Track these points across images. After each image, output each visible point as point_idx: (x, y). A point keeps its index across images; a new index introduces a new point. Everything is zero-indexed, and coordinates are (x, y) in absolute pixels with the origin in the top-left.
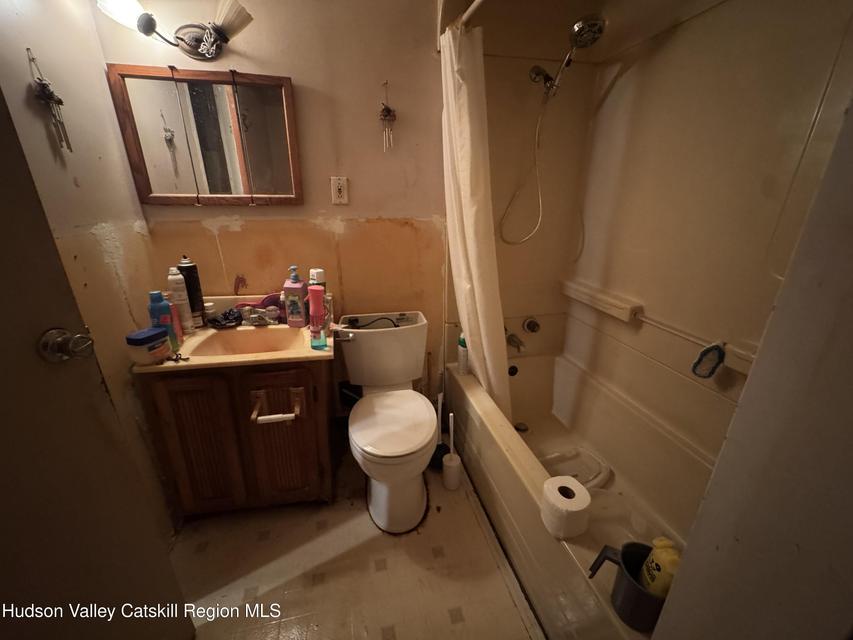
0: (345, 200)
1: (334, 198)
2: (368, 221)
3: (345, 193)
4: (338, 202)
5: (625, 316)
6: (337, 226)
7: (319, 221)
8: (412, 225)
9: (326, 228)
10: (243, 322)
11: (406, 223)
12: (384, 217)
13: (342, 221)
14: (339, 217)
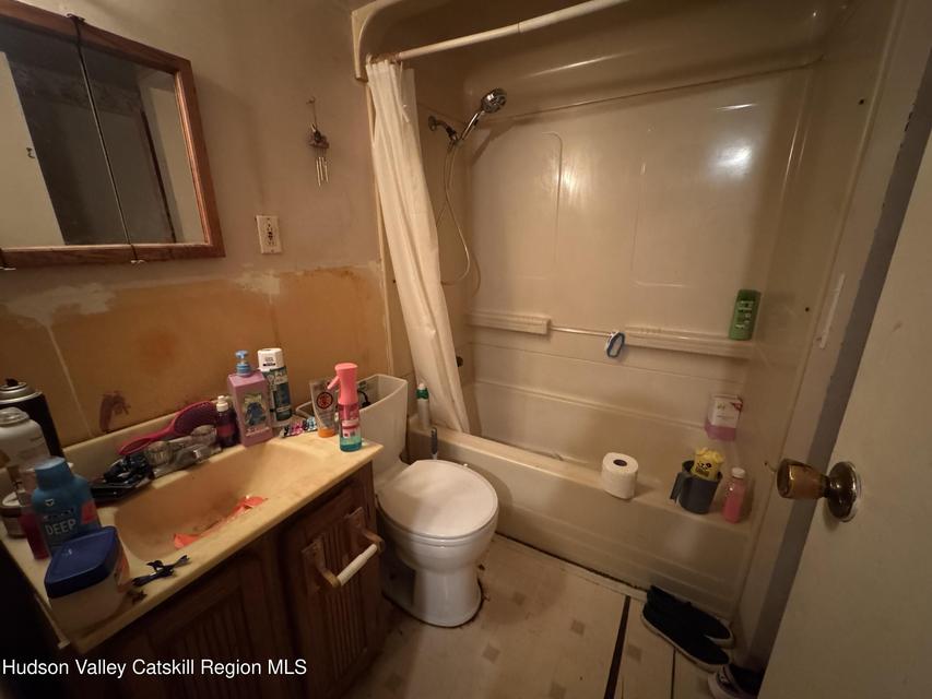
0: (277, 249)
1: (264, 247)
2: (306, 273)
3: (276, 236)
4: (269, 249)
5: (543, 331)
6: (270, 285)
7: (244, 279)
8: (352, 274)
9: (254, 289)
10: (157, 471)
11: (346, 273)
12: (324, 267)
13: (275, 276)
14: (272, 272)
